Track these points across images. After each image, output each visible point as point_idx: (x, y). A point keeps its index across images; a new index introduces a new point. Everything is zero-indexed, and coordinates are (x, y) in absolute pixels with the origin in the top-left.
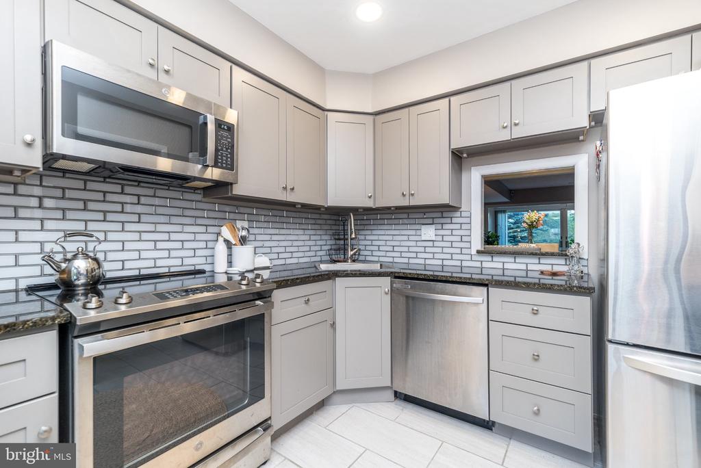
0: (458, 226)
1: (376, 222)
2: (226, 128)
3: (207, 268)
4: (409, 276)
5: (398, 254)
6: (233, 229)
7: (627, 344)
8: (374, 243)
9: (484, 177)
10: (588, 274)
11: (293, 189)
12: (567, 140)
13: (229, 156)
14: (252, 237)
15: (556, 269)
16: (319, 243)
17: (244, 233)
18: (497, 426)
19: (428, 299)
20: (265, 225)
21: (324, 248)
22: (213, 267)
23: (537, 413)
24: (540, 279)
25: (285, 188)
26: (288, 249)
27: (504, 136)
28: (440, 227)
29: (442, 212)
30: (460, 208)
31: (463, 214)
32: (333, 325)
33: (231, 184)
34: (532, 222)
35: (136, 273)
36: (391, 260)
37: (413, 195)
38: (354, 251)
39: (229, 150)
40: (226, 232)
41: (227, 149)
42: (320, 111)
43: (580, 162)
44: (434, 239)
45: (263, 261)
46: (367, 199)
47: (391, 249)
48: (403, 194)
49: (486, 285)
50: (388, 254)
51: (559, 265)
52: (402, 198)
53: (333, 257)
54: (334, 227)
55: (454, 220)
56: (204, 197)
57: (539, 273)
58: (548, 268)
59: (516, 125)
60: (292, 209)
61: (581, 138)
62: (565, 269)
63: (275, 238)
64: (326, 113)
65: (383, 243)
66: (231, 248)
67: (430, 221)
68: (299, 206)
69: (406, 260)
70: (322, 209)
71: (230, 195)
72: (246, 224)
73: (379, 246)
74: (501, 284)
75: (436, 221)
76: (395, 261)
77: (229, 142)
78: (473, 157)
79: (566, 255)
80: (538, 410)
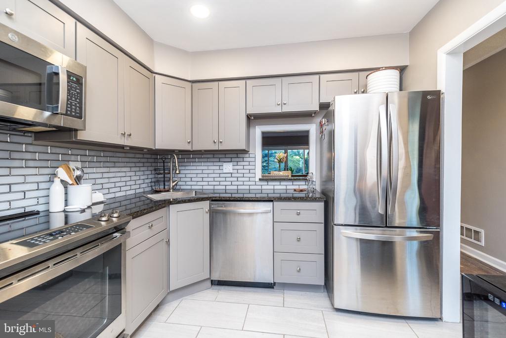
0: (247, 163)
1: (190, 160)
2: (74, 79)
3: (41, 208)
4: (223, 199)
5: (206, 183)
6: (69, 171)
7: (342, 225)
8: (187, 176)
9: (263, 133)
10: (316, 189)
11: (130, 135)
12: (307, 116)
13: (78, 105)
14: (86, 176)
15: (302, 187)
16: (142, 177)
17: (78, 173)
18: (276, 284)
19: (239, 213)
20: (97, 164)
21: (147, 181)
22: (48, 207)
23: (299, 271)
24: (293, 194)
25: (124, 135)
26: (118, 185)
27: (278, 110)
28: (235, 163)
29: (237, 154)
30: (249, 151)
31: (251, 156)
32: (168, 243)
33: (76, 130)
34: (281, 159)
36: (201, 187)
37: (221, 142)
38: (175, 183)
39: (78, 100)
40: (62, 173)
41: (76, 99)
42: (150, 73)
43: (312, 128)
44: (232, 172)
45: (99, 197)
46: (187, 144)
47: (201, 179)
48: (214, 141)
49: (272, 201)
50: (199, 183)
51: (301, 185)
52: (213, 144)
53: (154, 188)
54: (153, 164)
55: (245, 159)
56: (35, 140)
57: (293, 190)
58: (296, 187)
59: (285, 104)
60: (121, 150)
61: (313, 115)
62: (305, 187)
63: (105, 175)
64: (154, 75)
65: (195, 176)
66: (67, 187)
67: (229, 160)
68: (128, 148)
69: (212, 187)
70: (145, 150)
71: (74, 140)
72: (79, 165)
73: (191, 178)
74: (281, 199)
75: (233, 159)
76: (204, 188)
77: (77, 92)
78: (257, 119)
79: (306, 179)
80: (300, 269)
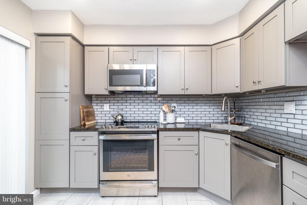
11: (187, 89)
14: (179, 110)
22: (159, 121)
28: (299, 103)
29: (302, 91)
35: (138, 120)
37: (260, 82)
40: (164, 108)
42: (209, 47)
44: (294, 113)
47: (264, 118)
64: (212, 47)
65: (260, 114)
71: (158, 95)
73: (257, 116)
75: (296, 98)
76: (266, 127)
